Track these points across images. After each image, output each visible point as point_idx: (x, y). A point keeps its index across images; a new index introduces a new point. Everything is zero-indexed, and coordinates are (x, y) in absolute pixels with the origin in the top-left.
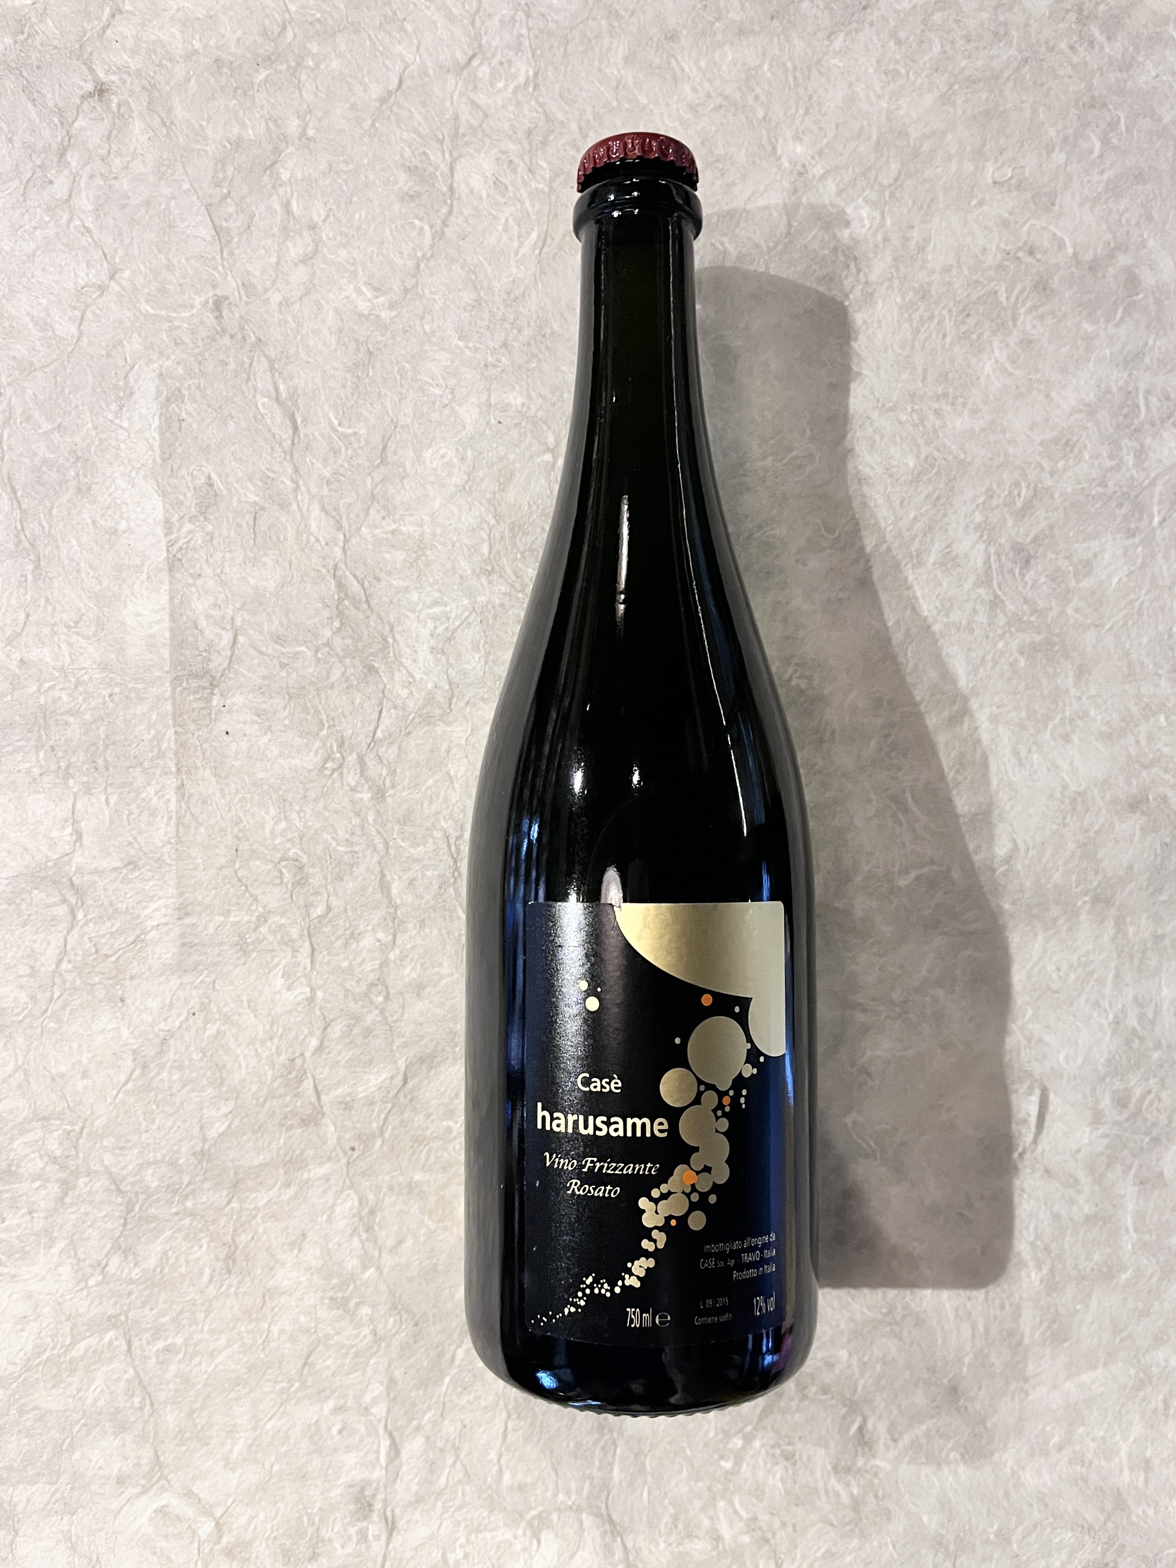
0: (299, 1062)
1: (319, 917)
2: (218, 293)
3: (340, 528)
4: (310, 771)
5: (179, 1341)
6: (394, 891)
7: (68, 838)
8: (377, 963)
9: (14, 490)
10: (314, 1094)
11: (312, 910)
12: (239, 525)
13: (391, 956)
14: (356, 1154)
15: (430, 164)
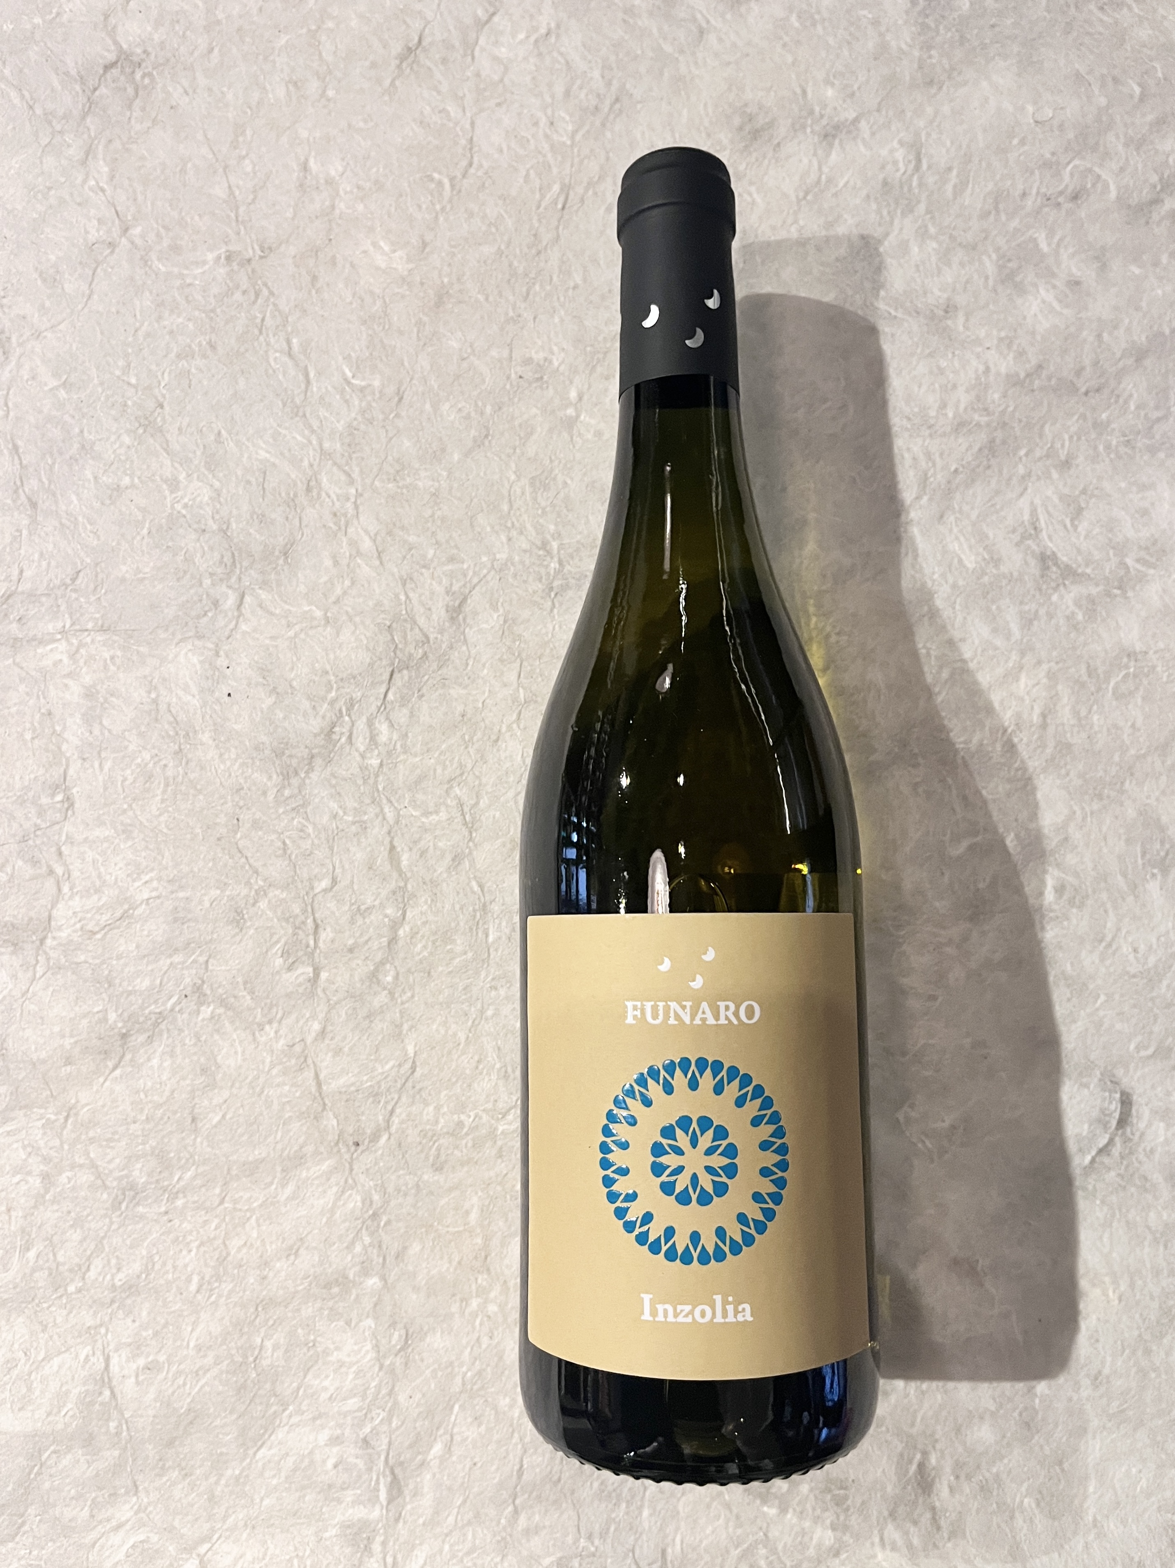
0: (298, 1048)
1: (325, 891)
2: (231, 248)
3: (352, 482)
4: (315, 735)
5: (162, 1358)
6: (405, 862)
7: (59, 806)
8: (385, 940)
9: (16, 448)
10: (314, 1084)
11: (316, 884)
12: (248, 482)
13: (401, 932)
14: (361, 1148)
15: (449, 120)
